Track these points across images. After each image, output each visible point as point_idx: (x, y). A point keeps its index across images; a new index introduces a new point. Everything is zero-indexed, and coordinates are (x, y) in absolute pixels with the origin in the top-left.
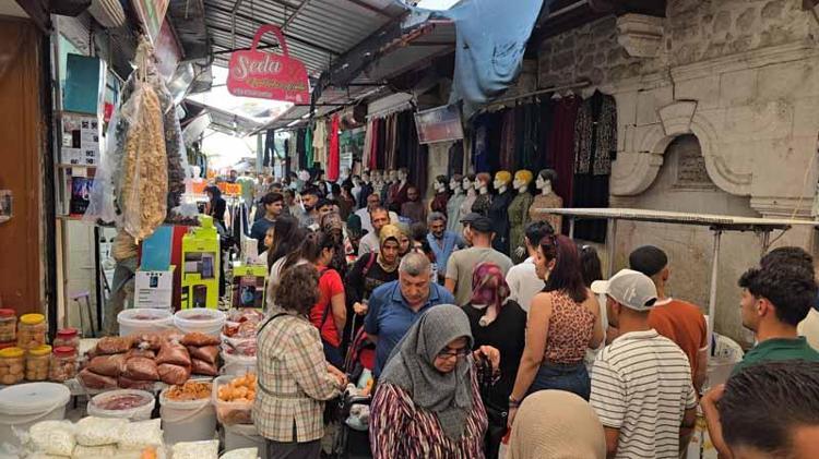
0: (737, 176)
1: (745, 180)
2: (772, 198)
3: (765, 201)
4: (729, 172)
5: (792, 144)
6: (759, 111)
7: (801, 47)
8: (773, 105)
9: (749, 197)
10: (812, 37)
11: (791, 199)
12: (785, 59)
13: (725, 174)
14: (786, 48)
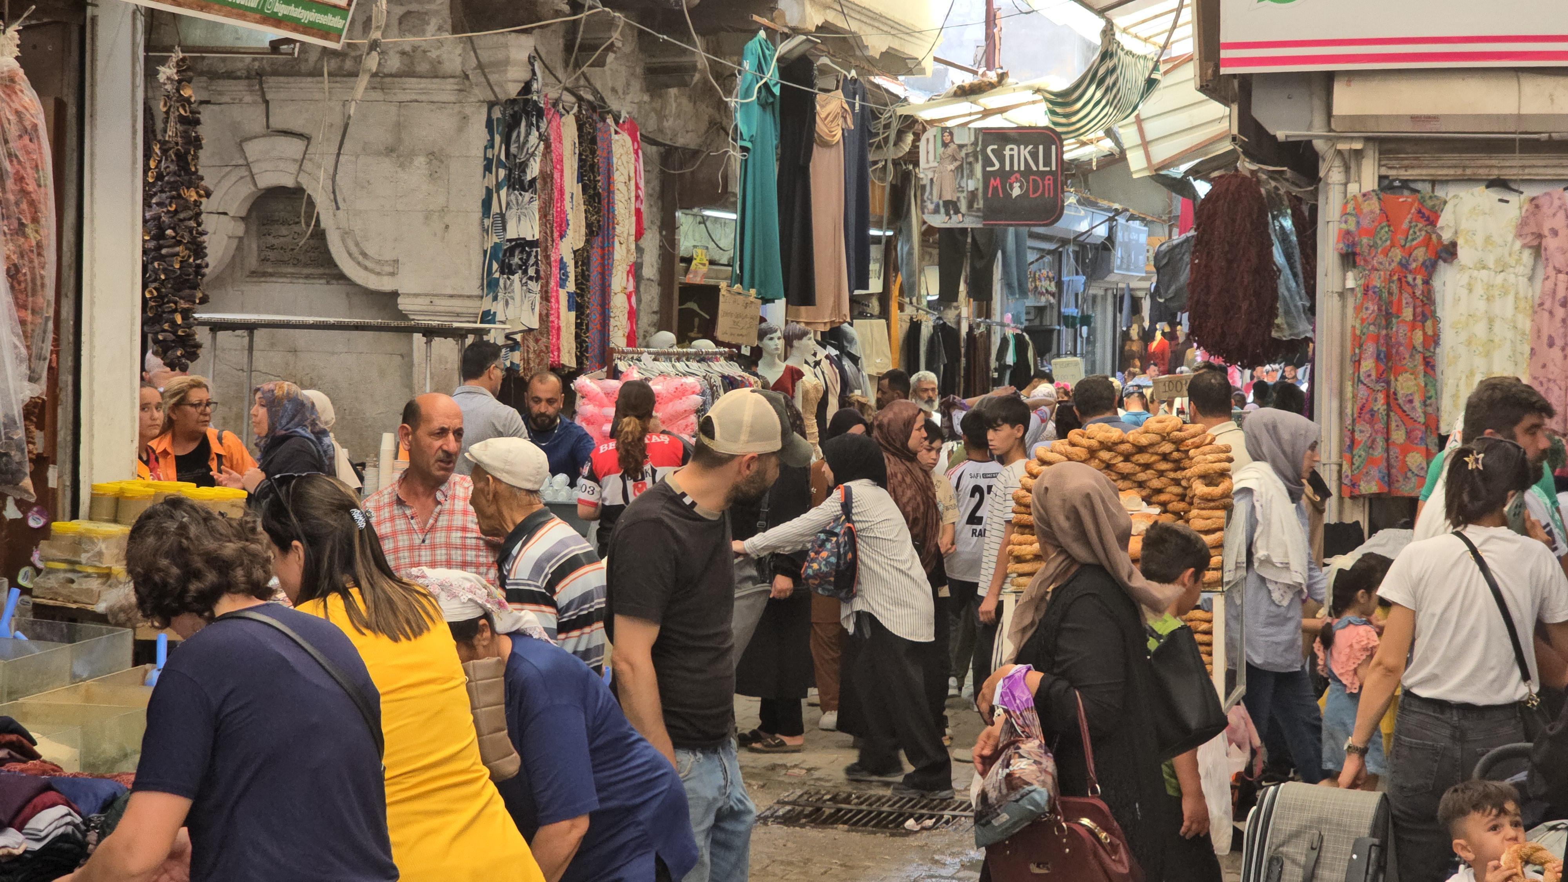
0: (378, 262)
1: (388, 269)
2: (426, 295)
3: (420, 300)
4: (364, 255)
5: (447, 220)
6: (402, 166)
7: (456, 87)
8: (420, 161)
9: (395, 294)
10: (467, 77)
11: (451, 296)
12: (436, 99)
13: (360, 258)
14: (435, 84)
